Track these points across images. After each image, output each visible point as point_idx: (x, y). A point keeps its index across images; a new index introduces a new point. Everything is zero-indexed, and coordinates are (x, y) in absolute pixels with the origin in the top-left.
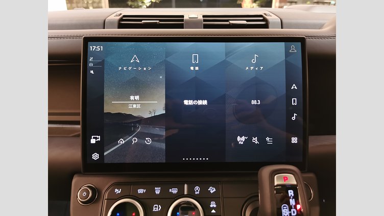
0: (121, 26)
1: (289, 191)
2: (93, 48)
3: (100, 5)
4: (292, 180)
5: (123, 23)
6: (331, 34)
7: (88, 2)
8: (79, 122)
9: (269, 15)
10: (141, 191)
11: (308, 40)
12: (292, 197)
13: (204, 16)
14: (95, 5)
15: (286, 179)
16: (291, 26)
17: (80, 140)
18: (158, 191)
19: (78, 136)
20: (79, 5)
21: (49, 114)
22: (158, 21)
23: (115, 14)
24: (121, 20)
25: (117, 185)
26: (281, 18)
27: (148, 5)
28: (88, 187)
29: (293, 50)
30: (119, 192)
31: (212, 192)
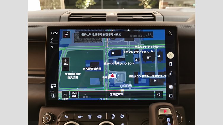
0: (70, 20)
1: (167, 118)
2: (53, 33)
3: (60, 7)
4: (169, 112)
5: (71, 18)
6: (192, 24)
7: (53, 5)
8: (44, 75)
9: (156, 13)
10: (80, 117)
11: (178, 28)
12: (169, 122)
13: (118, 14)
14: (57, 7)
15: (165, 111)
16: (169, 20)
17: (44, 86)
18: (90, 117)
19: (43, 84)
20: (48, 7)
21: (29, 70)
22: (91, 17)
23: (66, 13)
24: (70, 16)
25: (66, 113)
26: (163, 15)
27: (87, 6)
28: (49, 114)
29: (170, 34)
30: (67, 117)
31: (122, 117)
